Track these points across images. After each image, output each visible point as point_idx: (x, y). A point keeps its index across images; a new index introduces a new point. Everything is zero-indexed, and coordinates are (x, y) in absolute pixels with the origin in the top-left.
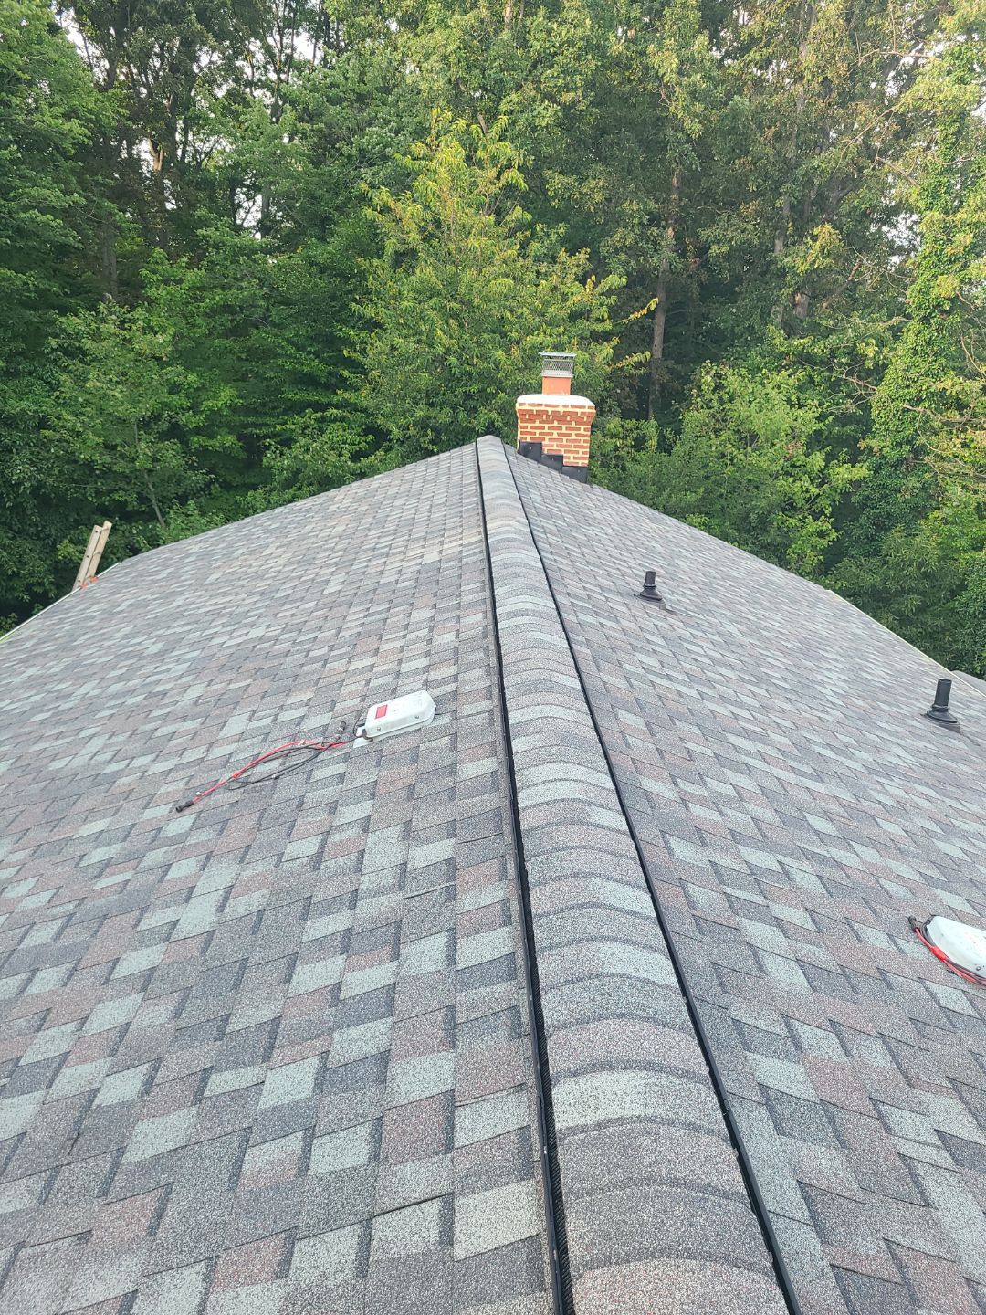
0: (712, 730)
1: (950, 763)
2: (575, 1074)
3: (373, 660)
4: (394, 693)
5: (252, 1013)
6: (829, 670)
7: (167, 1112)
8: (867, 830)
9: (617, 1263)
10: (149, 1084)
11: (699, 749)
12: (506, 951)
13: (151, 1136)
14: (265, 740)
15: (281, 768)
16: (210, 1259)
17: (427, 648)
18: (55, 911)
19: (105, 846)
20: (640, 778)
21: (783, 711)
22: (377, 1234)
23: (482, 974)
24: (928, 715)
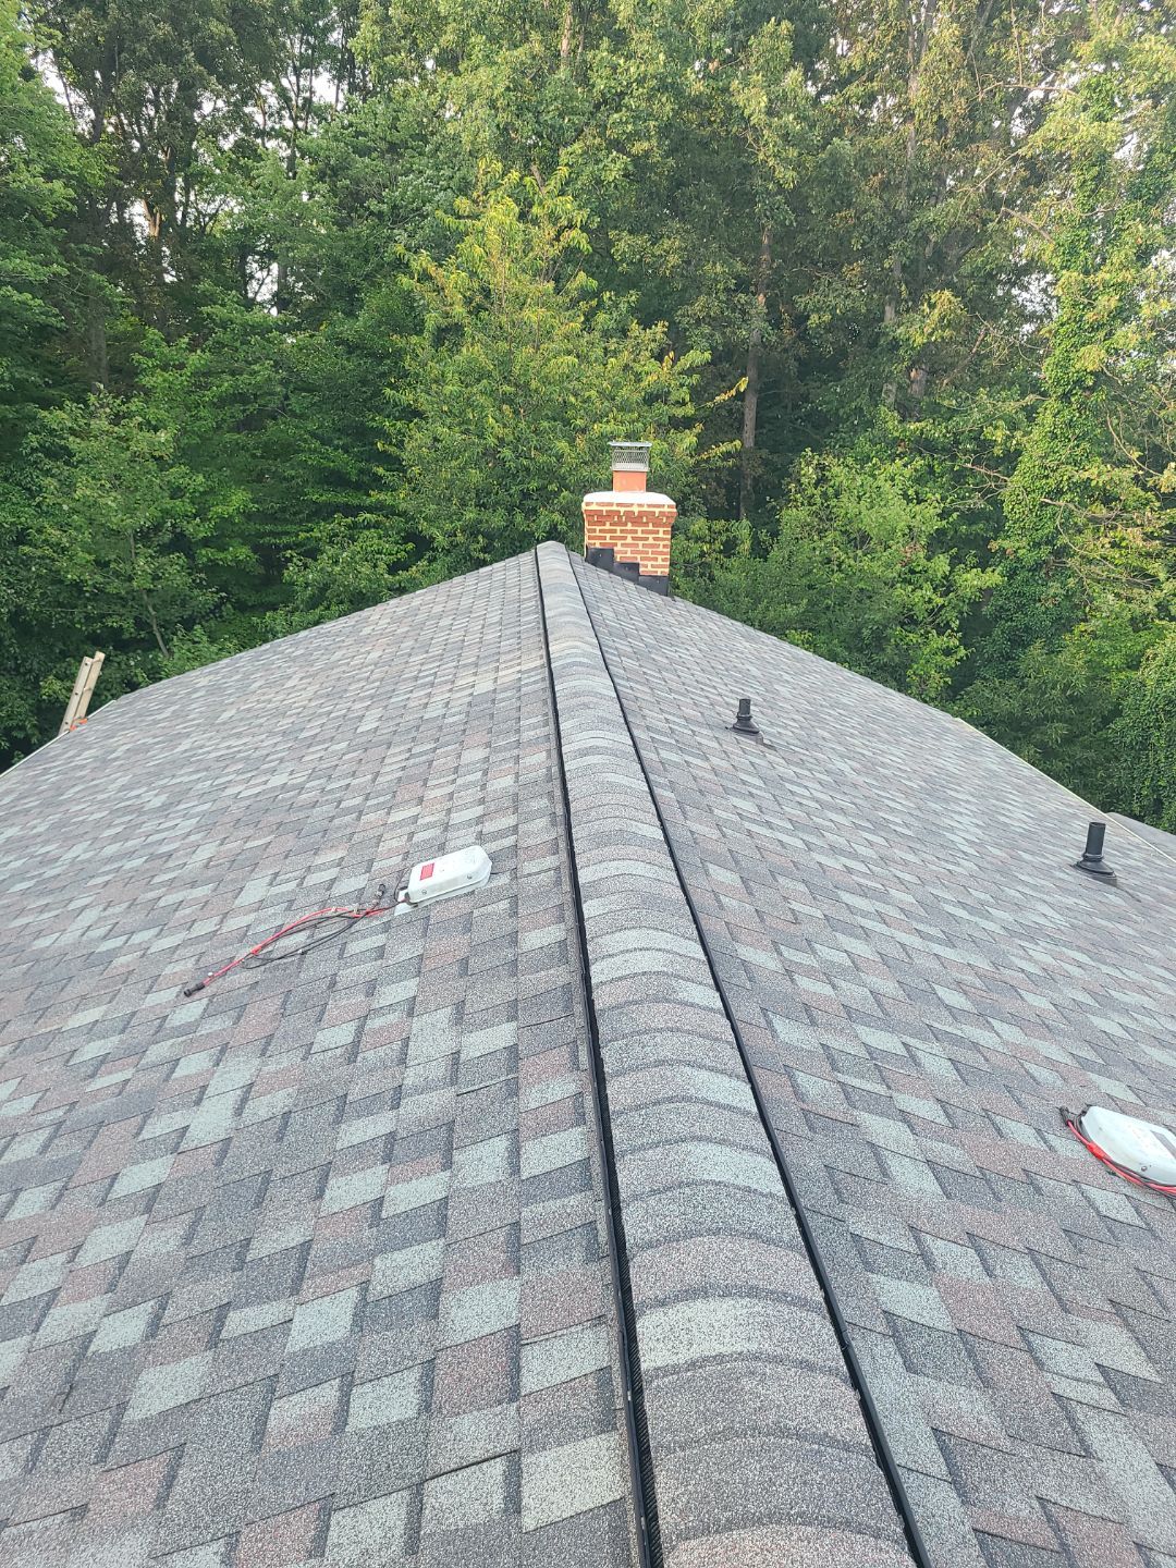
0: (820, 887)
1: (1104, 923)
2: (663, 1304)
3: (415, 811)
4: (442, 849)
5: (278, 1238)
6: (961, 814)
7: (177, 1358)
8: (1009, 1005)
9: (717, 1531)
10: (155, 1325)
11: (807, 910)
12: (579, 1155)
13: (158, 1387)
14: (288, 909)
15: (309, 941)
16: (230, 1536)
17: (480, 795)
18: (41, 1118)
19: (99, 1038)
20: (736, 945)
21: (906, 863)
22: (429, 1501)
23: (550, 1185)
24: (1078, 866)
